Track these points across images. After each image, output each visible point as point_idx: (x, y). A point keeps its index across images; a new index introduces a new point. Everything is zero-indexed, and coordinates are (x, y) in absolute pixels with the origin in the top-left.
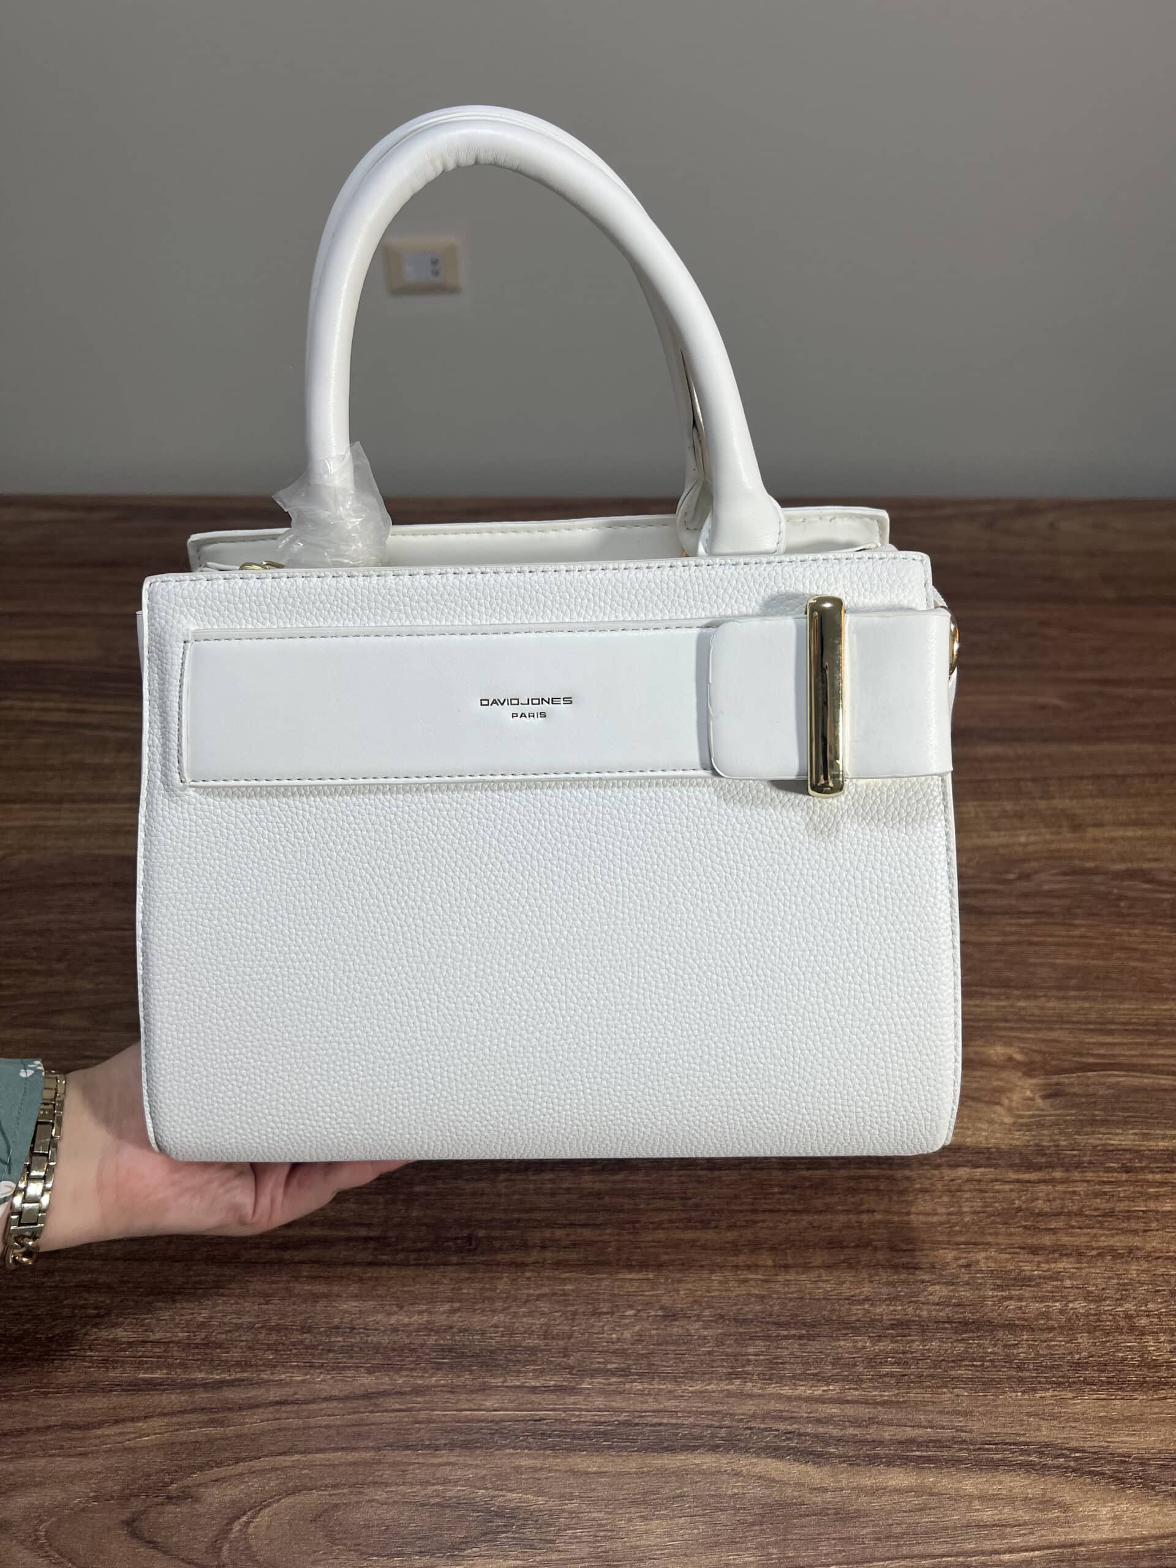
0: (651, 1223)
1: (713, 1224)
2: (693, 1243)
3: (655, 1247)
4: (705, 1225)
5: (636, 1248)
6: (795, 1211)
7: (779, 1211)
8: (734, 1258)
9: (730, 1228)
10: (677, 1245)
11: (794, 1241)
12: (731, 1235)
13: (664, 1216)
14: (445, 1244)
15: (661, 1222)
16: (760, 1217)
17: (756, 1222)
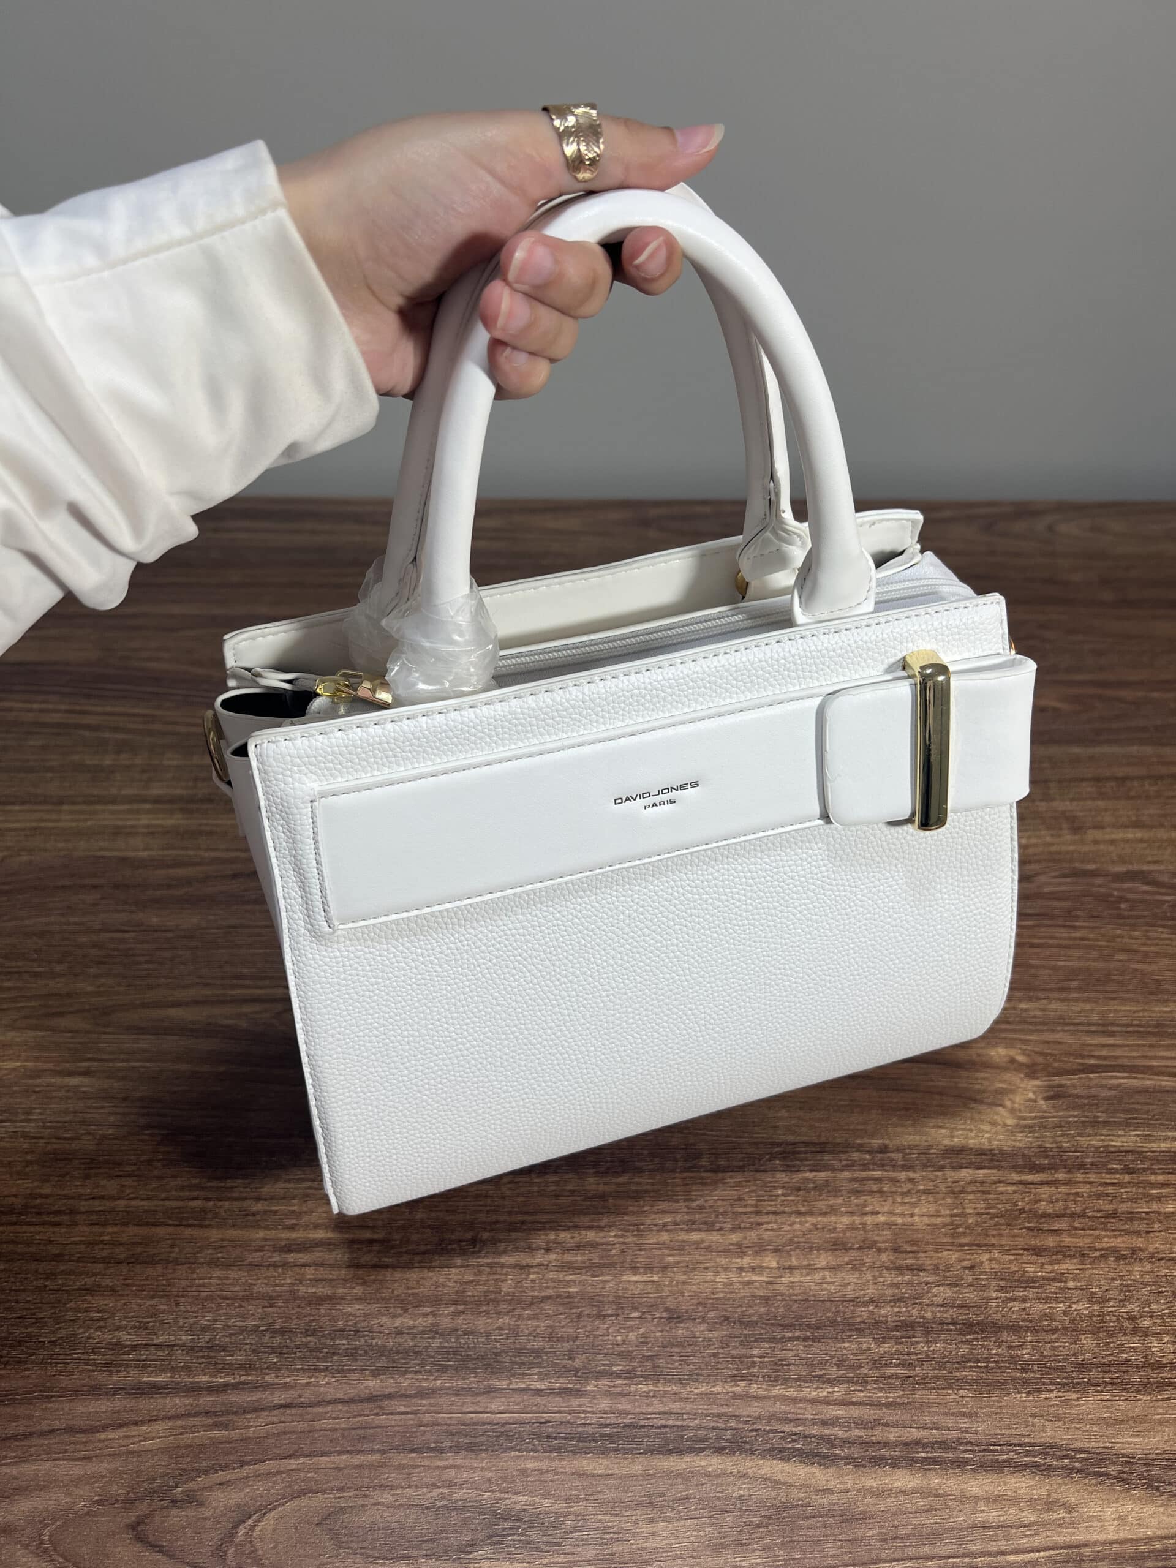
0: (656, 1225)
1: (718, 1226)
2: (697, 1246)
3: (660, 1249)
4: (710, 1227)
5: (641, 1250)
6: (800, 1214)
7: (784, 1212)
8: (739, 1260)
9: (735, 1229)
10: (682, 1247)
11: (799, 1242)
12: (735, 1238)
13: (668, 1219)
14: (450, 1247)
15: (665, 1225)
16: (765, 1219)
17: (761, 1224)
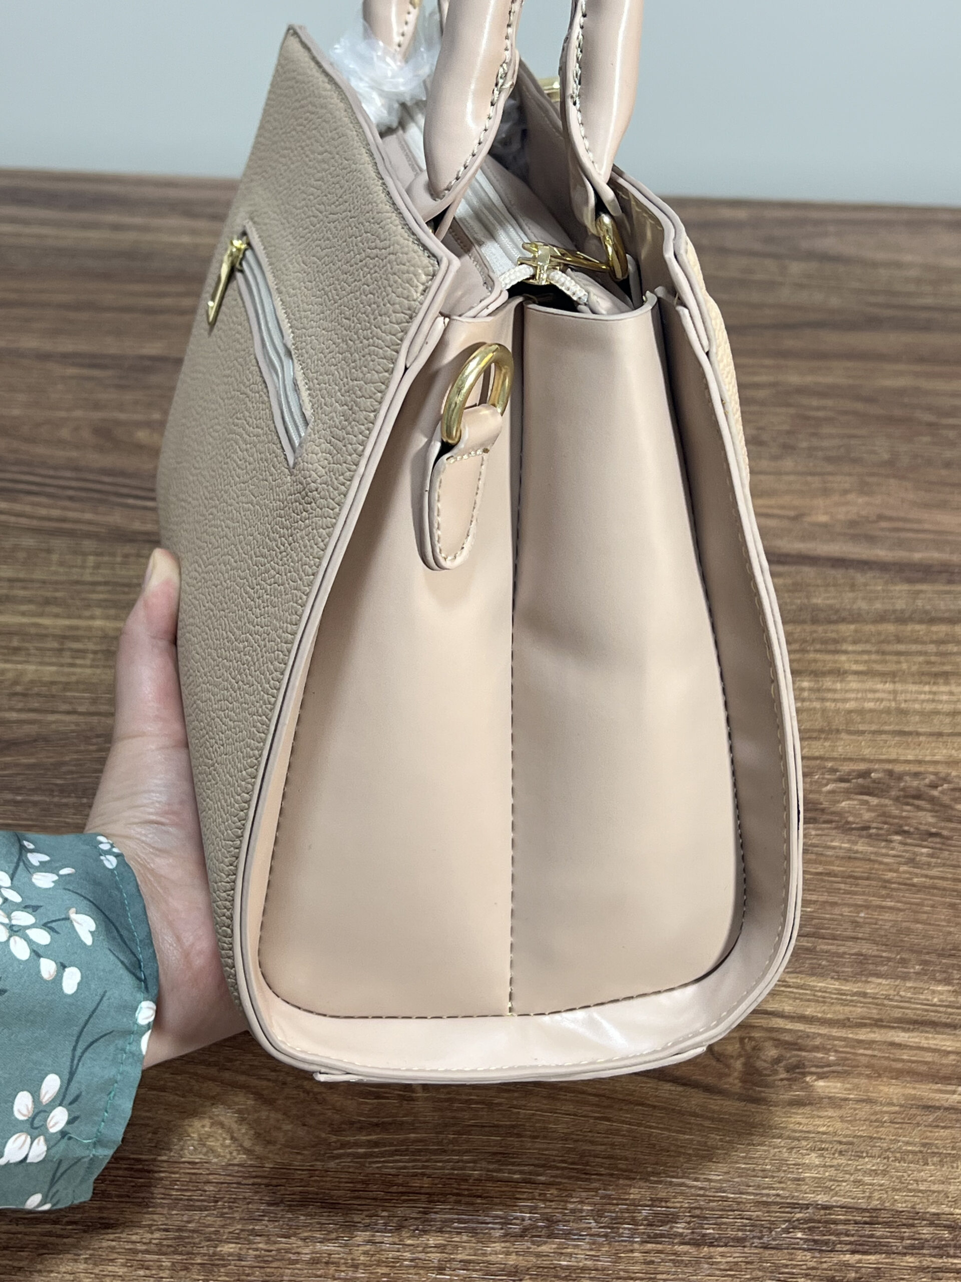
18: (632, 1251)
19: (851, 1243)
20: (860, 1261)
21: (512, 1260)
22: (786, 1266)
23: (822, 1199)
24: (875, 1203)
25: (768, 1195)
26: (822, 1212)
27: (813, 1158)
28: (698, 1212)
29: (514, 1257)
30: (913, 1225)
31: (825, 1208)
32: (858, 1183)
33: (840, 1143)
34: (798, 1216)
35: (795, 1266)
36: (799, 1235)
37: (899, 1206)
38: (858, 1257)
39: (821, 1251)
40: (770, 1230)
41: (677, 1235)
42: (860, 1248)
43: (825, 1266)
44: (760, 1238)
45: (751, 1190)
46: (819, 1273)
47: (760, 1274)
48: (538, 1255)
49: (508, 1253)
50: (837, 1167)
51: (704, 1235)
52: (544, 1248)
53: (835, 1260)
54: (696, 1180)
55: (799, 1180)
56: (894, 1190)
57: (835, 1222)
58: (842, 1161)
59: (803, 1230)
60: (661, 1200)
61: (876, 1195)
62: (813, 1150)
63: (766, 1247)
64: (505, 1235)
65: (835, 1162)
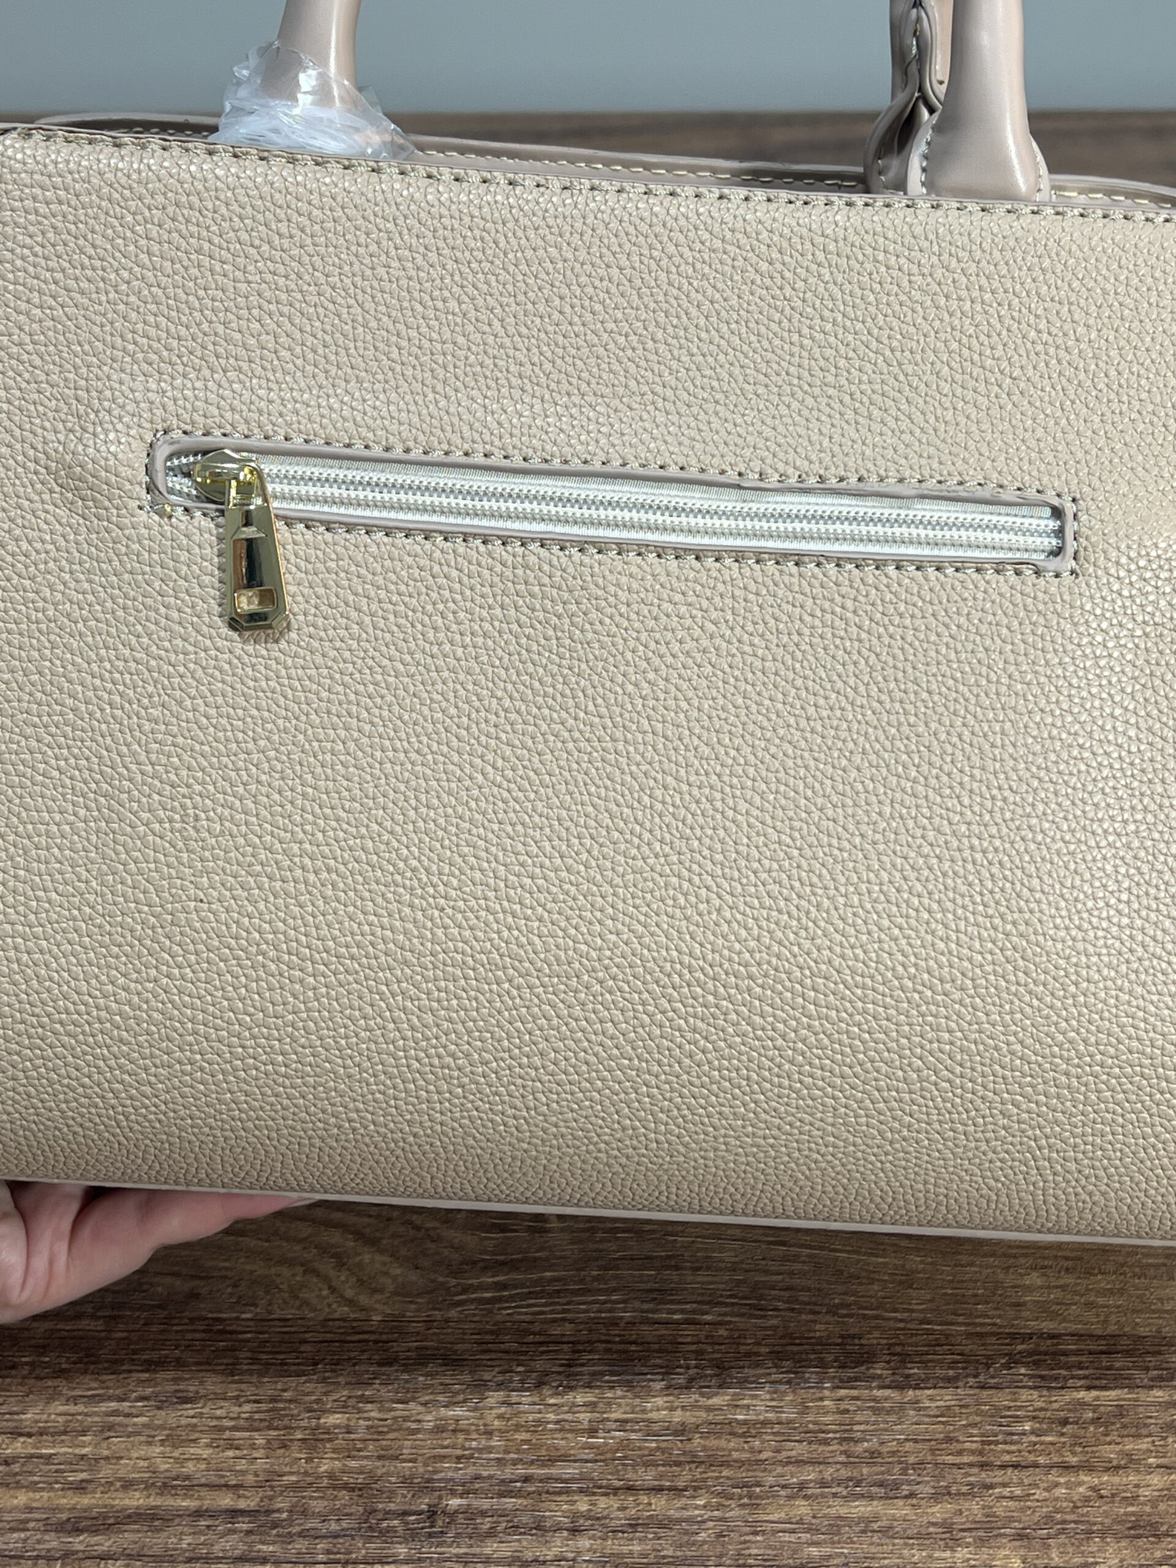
18: (822, 1399)
19: (1085, 1377)
20: (1097, 1399)
21: (678, 1416)
22: (1009, 1408)
23: (1048, 1326)
24: (1112, 1329)
25: (983, 1325)
26: (1049, 1342)
27: (1034, 1279)
28: (898, 1349)
29: (679, 1412)
30: (1159, 1353)
31: (1053, 1337)
32: (1089, 1305)
33: (1066, 1258)
34: (1020, 1347)
35: (1019, 1408)
36: (1023, 1371)
37: (1142, 1331)
38: (1094, 1393)
39: (1049, 1388)
40: (988, 1366)
41: (874, 1377)
42: (1097, 1383)
43: (1055, 1406)
44: (975, 1376)
45: (961, 1319)
46: (1049, 1414)
47: (978, 1419)
48: (709, 1409)
49: (672, 1409)
50: (1063, 1288)
51: (908, 1376)
52: (716, 1401)
53: (1067, 1398)
54: (895, 1311)
55: (1019, 1304)
56: (1134, 1311)
57: (1065, 1354)
58: (1068, 1280)
59: (1026, 1365)
60: (853, 1337)
61: (1113, 1318)
62: (1034, 1268)
63: (983, 1387)
64: (668, 1388)
65: (1061, 1282)
